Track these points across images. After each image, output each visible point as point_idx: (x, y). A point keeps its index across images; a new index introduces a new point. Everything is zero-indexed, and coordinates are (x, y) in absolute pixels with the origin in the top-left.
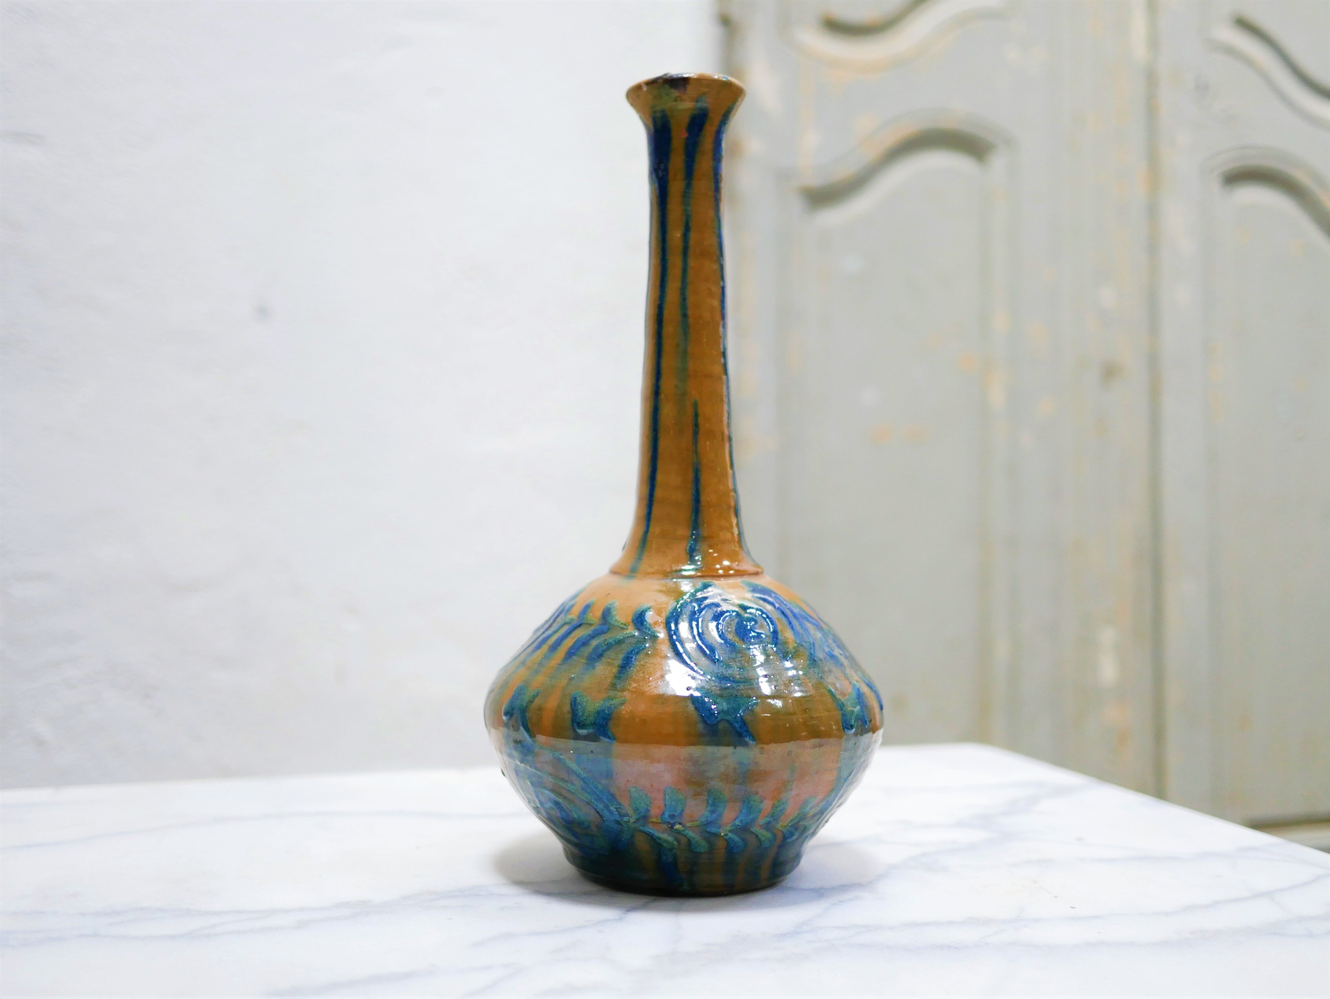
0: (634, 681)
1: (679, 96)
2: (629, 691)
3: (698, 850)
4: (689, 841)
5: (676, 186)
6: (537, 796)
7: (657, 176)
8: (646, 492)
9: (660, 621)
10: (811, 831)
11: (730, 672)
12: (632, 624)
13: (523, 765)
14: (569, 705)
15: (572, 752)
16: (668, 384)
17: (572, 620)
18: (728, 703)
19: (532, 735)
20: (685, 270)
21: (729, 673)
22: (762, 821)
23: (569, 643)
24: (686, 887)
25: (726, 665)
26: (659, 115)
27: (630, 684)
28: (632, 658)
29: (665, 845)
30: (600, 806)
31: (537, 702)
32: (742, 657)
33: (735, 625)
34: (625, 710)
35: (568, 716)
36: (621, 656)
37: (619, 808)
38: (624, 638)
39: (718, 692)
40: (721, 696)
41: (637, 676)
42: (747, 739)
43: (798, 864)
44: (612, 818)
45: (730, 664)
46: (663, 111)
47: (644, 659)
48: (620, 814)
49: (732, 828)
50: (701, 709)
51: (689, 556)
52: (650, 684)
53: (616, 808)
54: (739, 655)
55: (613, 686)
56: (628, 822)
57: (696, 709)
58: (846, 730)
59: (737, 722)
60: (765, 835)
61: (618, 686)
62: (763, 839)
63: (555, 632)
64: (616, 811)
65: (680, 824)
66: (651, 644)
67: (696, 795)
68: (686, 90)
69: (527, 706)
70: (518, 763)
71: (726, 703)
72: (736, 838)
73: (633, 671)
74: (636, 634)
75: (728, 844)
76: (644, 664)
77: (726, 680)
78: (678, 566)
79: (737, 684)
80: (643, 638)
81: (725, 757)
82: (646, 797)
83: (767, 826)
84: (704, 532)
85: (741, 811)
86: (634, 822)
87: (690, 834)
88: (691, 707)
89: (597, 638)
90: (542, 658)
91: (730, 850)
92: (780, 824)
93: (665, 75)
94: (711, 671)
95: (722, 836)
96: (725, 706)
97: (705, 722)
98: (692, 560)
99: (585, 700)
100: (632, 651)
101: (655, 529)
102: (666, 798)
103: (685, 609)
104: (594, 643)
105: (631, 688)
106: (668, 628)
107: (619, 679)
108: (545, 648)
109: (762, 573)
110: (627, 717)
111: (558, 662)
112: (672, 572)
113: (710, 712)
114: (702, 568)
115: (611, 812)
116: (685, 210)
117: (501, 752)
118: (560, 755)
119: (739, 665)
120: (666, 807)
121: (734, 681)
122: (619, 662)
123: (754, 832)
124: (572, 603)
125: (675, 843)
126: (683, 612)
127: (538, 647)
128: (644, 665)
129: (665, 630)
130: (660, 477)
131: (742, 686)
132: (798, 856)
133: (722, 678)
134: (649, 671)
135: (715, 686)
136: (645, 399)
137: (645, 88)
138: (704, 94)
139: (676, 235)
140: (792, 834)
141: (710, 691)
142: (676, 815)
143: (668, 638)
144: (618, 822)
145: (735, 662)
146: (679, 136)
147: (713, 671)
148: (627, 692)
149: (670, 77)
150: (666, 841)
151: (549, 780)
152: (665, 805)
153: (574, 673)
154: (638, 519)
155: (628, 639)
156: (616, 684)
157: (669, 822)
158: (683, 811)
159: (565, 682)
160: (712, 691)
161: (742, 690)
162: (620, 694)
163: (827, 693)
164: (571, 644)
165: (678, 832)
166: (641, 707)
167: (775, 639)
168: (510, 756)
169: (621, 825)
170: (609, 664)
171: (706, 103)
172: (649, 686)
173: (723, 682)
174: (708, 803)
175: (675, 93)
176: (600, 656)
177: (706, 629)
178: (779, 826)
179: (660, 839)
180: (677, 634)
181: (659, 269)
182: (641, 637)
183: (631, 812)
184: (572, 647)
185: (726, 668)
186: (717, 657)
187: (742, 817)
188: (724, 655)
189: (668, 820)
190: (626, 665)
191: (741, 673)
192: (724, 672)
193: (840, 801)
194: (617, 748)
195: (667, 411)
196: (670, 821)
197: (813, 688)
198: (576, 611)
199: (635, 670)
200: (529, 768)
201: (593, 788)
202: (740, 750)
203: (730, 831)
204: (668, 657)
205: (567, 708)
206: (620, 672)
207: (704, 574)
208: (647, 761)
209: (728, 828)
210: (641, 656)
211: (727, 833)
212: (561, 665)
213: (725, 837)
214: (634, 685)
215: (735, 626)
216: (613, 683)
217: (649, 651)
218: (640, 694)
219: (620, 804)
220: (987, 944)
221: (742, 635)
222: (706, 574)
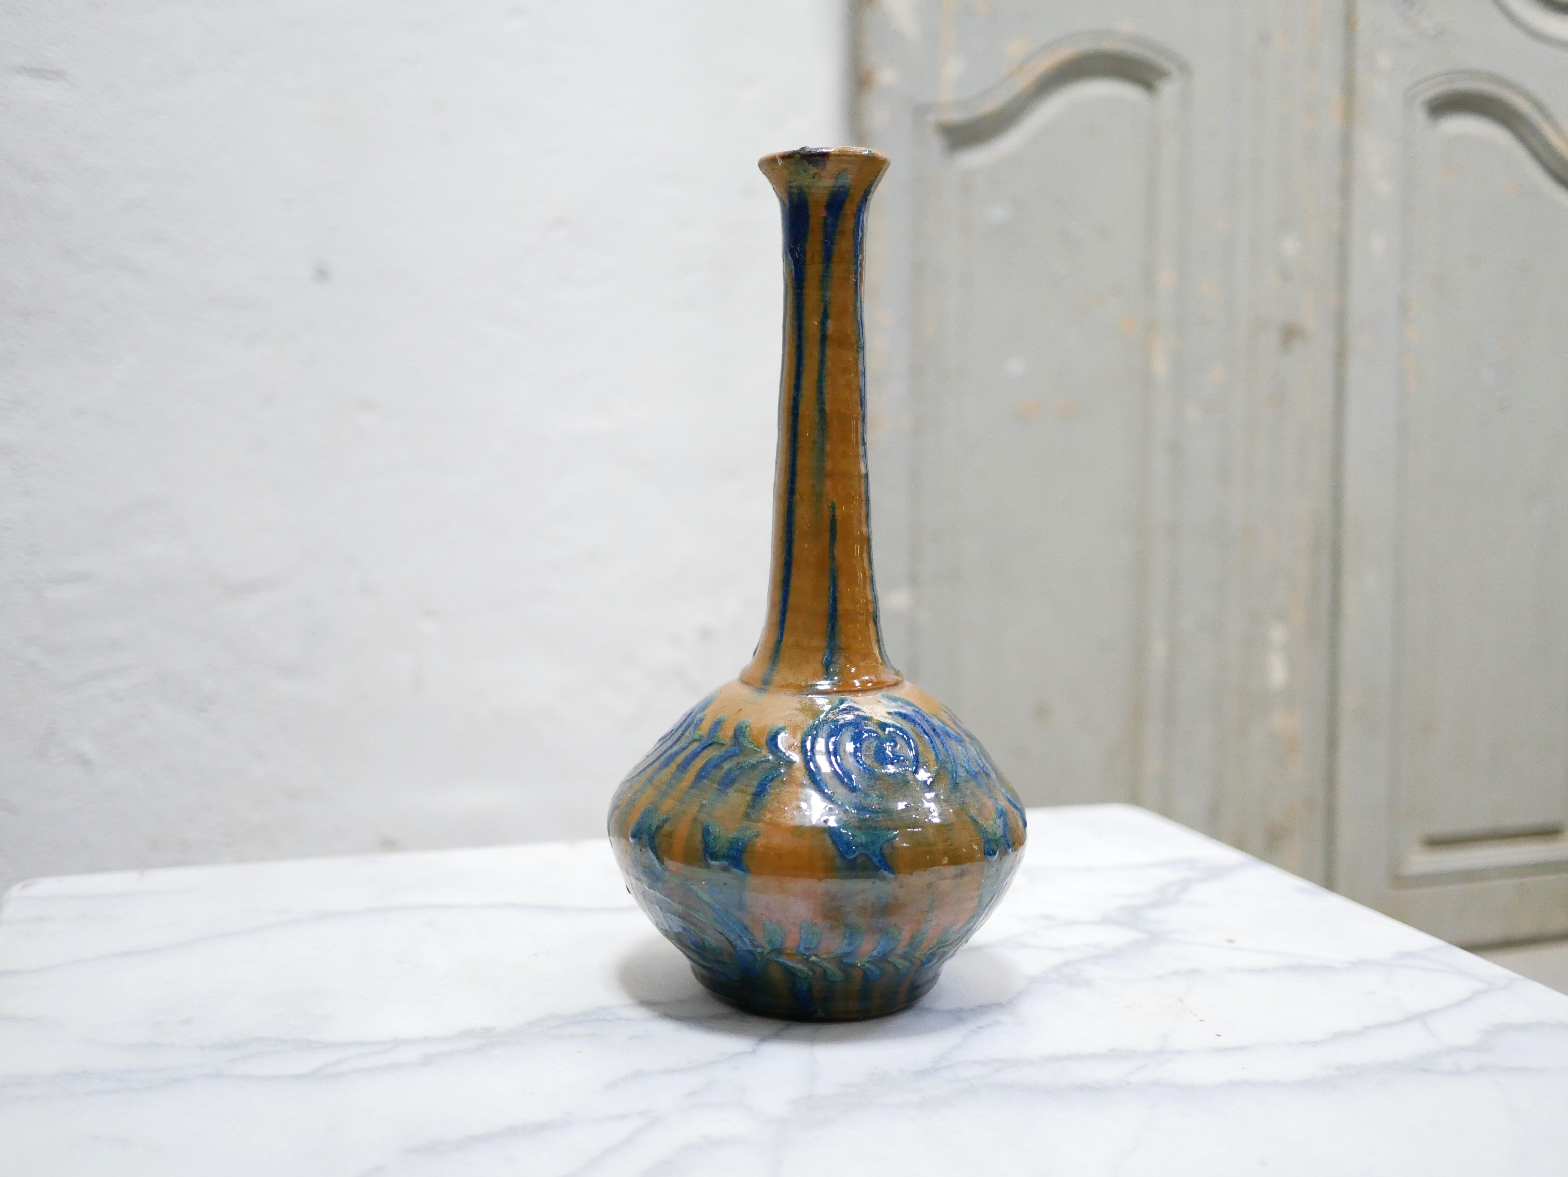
0: (770, 811)
1: (817, 173)
2: (764, 822)
3: (833, 979)
4: (825, 972)
5: (813, 271)
6: (667, 921)
7: (793, 257)
8: (779, 597)
9: (795, 744)
10: (950, 954)
11: (868, 801)
12: (765, 747)
13: (652, 891)
14: (701, 834)
15: (704, 883)
16: (803, 484)
17: (701, 737)
18: (866, 837)
19: (661, 861)
20: (822, 362)
21: (867, 803)
22: (900, 951)
23: (698, 763)
24: (820, 1014)
25: (864, 794)
26: (795, 191)
27: (764, 815)
28: (766, 785)
29: (799, 974)
30: (732, 937)
31: (667, 827)
32: (881, 784)
33: (874, 748)
34: (760, 842)
35: (701, 847)
36: (755, 783)
37: (753, 939)
38: (758, 762)
39: (856, 824)
40: (860, 828)
41: (772, 805)
42: (886, 873)
43: (935, 983)
44: (745, 948)
45: (869, 792)
46: (800, 187)
47: (779, 787)
48: (753, 945)
49: (869, 959)
50: (838, 844)
51: (824, 669)
52: (786, 815)
53: (748, 939)
54: (878, 782)
55: (747, 815)
56: (763, 952)
57: (834, 842)
58: (988, 857)
59: (876, 856)
60: (902, 964)
61: (753, 817)
62: (900, 967)
63: (684, 748)
64: (749, 942)
65: (816, 956)
66: (786, 770)
67: (833, 928)
68: (825, 167)
69: (655, 831)
70: (647, 888)
71: (864, 836)
72: (873, 968)
73: (769, 799)
74: (771, 758)
75: (865, 973)
76: (779, 792)
77: (864, 811)
78: (814, 680)
79: (876, 815)
80: (777, 762)
81: (863, 891)
82: (781, 930)
83: (905, 957)
84: (842, 641)
85: (879, 943)
86: (768, 953)
87: (826, 964)
88: (829, 841)
89: (729, 761)
90: (671, 778)
91: (866, 976)
92: (918, 953)
93: (803, 149)
94: (849, 801)
95: (859, 967)
96: (864, 839)
97: (842, 855)
98: (828, 676)
99: (717, 830)
100: (766, 777)
101: (788, 639)
102: (801, 931)
103: (821, 730)
104: (727, 766)
105: (765, 819)
106: (804, 753)
107: (753, 808)
108: (673, 766)
109: (902, 681)
110: (761, 850)
111: (688, 784)
112: (807, 686)
113: (848, 846)
114: (839, 682)
115: (745, 943)
116: (823, 296)
117: (627, 873)
118: (692, 885)
119: (878, 793)
120: (801, 940)
121: (873, 812)
122: (753, 790)
123: (892, 961)
124: (700, 716)
125: (810, 972)
126: (819, 735)
127: (666, 764)
128: (779, 794)
129: (801, 754)
130: (794, 582)
131: (881, 817)
132: (936, 977)
133: (861, 808)
134: (784, 801)
135: (854, 817)
136: (778, 497)
137: (780, 163)
138: (845, 170)
139: (813, 323)
140: (929, 961)
141: (848, 823)
142: (811, 947)
143: (803, 764)
144: (751, 953)
145: (874, 790)
146: (817, 215)
147: (851, 801)
148: (762, 823)
149: (808, 152)
150: (800, 971)
151: (679, 908)
152: (801, 938)
153: (705, 799)
154: (770, 625)
155: (763, 763)
156: (750, 814)
157: (804, 954)
158: (818, 944)
159: (696, 808)
160: (850, 823)
161: (881, 821)
162: (754, 824)
163: (969, 820)
164: (701, 765)
165: (813, 963)
166: (777, 840)
167: (915, 763)
168: (638, 879)
169: (755, 955)
170: (742, 791)
171: (848, 180)
172: (785, 817)
173: (861, 813)
174: (845, 936)
175: (813, 170)
176: (733, 781)
177: (844, 754)
178: (917, 954)
179: (795, 969)
180: (813, 759)
181: (794, 360)
182: (776, 762)
183: (764, 944)
184: (703, 769)
185: (864, 797)
186: (855, 785)
187: (879, 948)
188: (863, 783)
189: (804, 952)
190: (759, 793)
191: (880, 802)
192: (863, 802)
193: (980, 925)
194: (752, 880)
195: (804, 514)
196: (806, 954)
197: (955, 815)
198: (706, 726)
199: (770, 799)
200: (658, 894)
201: (726, 920)
202: (879, 883)
203: (868, 962)
204: (805, 784)
205: (699, 837)
206: (754, 801)
207: (841, 689)
208: (783, 895)
209: (865, 959)
210: (775, 783)
211: (863, 963)
212: (691, 788)
213: (862, 967)
214: (769, 816)
215: (874, 750)
216: (747, 813)
217: (783, 778)
218: (776, 826)
219: (753, 936)
220: (1129, 1084)
221: (881, 760)
222: (845, 689)
